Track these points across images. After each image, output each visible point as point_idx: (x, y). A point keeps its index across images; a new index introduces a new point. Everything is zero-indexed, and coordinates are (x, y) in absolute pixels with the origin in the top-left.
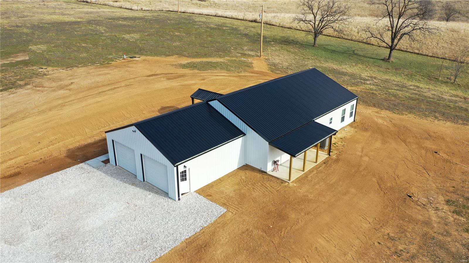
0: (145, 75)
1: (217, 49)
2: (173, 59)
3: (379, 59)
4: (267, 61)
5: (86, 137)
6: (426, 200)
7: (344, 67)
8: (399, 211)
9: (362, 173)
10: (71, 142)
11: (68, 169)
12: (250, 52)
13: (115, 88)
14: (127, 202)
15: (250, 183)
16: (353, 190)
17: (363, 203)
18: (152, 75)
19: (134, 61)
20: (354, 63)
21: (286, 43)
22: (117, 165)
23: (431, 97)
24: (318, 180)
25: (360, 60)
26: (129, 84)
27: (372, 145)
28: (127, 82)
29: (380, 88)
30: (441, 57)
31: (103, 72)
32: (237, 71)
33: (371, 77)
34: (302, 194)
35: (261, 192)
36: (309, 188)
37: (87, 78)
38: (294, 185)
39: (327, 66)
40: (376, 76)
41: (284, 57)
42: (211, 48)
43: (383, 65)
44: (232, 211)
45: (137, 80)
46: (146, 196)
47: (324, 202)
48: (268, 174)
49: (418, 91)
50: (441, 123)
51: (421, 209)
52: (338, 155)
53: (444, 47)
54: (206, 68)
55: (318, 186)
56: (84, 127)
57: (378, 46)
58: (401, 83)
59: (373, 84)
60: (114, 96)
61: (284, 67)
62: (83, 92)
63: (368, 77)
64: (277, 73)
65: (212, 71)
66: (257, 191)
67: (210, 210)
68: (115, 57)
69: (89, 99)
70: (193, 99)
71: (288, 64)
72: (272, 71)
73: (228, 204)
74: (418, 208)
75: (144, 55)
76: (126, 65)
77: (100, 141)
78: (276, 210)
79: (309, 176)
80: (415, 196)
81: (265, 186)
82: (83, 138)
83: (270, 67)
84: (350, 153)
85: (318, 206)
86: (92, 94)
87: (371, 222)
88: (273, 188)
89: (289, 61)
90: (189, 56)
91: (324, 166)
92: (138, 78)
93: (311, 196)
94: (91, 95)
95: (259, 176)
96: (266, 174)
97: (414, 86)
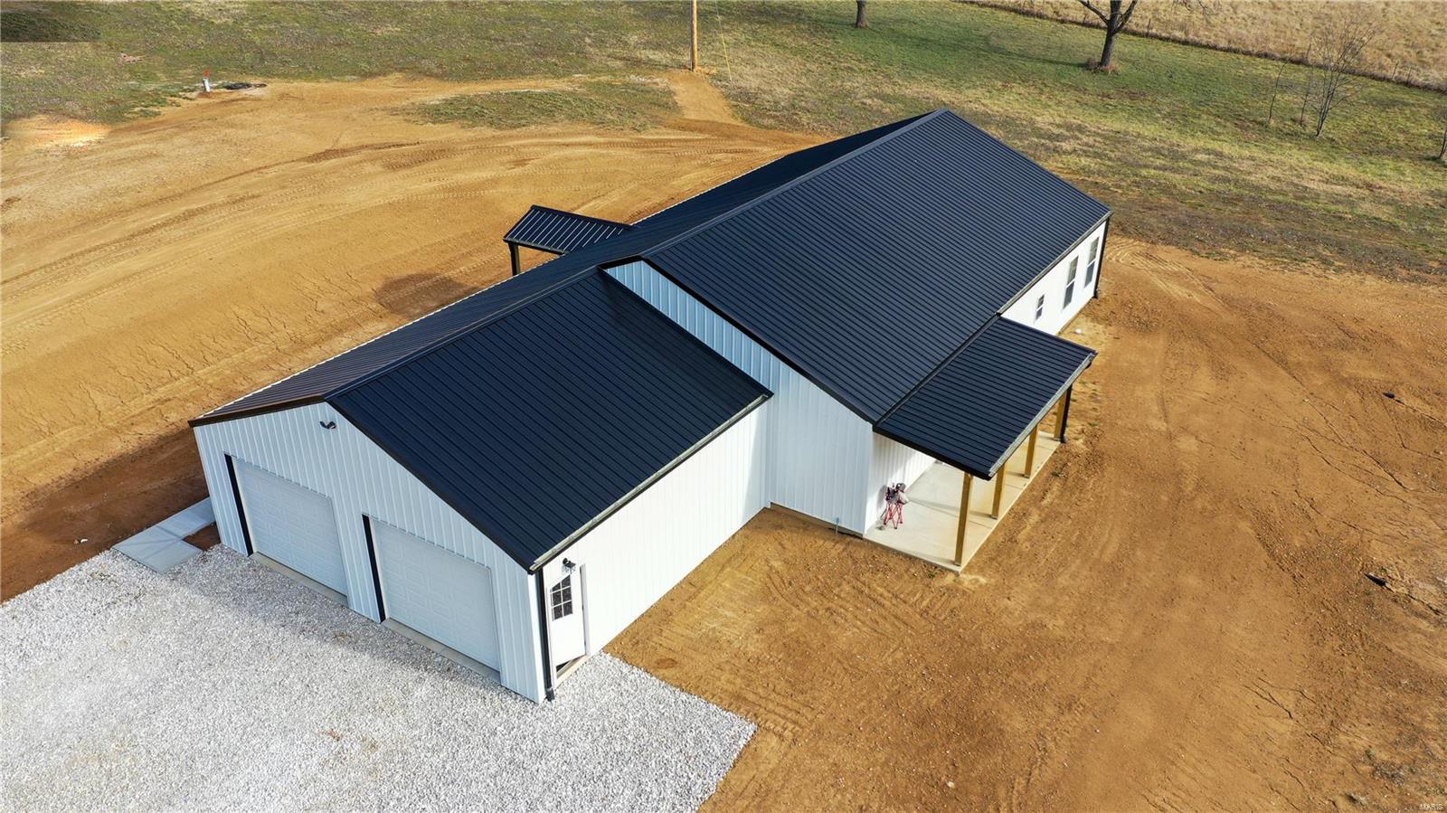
0: (300, 156)
1: (536, 45)
2: (388, 87)
3: (1070, 64)
4: (719, 83)
5: (100, 429)
6: (1432, 589)
7: (970, 93)
8: (1367, 647)
9: (1198, 504)
10: (41, 458)
11: (43, 586)
12: (652, 52)
13: (191, 214)
14: (327, 728)
15: (808, 588)
16: (1191, 581)
17: (1239, 631)
18: (326, 155)
19: (243, 99)
20: (996, 78)
21: (763, 19)
22: (255, 550)
23: (1272, 187)
24: (1057, 549)
25: (1013, 68)
26: (241, 193)
27: (1186, 386)
28: (236, 187)
29: (1110, 163)
30: (1256, 51)
31: (133, 148)
32: (631, 125)
33: (1069, 127)
34: (1020, 617)
35: (863, 623)
36: (1038, 590)
37: (69, 178)
38: (977, 581)
39: (918, 93)
40: (1079, 122)
41: (771, 66)
42: (514, 42)
43: (1087, 83)
44: (779, 728)
45: (269, 176)
46: (406, 692)
47: (1112, 648)
48: (868, 541)
49: (1226, 169)
50: (1351, 279)
51: (1432, 630)
52: (1091, 439)
53: (1255, 18)
54: (518, 119)
55: (1067, 577)
56: (88, 387)
57: (1057, 20)
58: (1164, 142)
59: (1085, 151)
60: (192, 245)
61: (782, 104)
62: (60, 235)
63: (1059, 126)
64: (766, 127)
65: (542, 128)
66: (846, 620)
67: (689, 736)
68: (167, 87)
69: (92, 265)
70: (513, 246)
71: (792, 93)
72: (746, 120)
73: (751, 697)
74: (1421, 626)
75: (278, 76)
76: (219, 120)
77: (164, 442)
78: (944, 701)
79: (1021, 536)
80: (1395, 577)
81: (869, 597)
82: (87, 437)
83: (735, 103)
84: (1130, 425)
85: (1095, 666)
86: (102, 242)
87: (1291, 707)
88: (905, 602)
89: (790, 79)
90: (444, 76)
91: (1056, 486)
92: (276, 168)
93: (1056, 626)
94: (95, 249)
95: (834, 553)
96: (859, 541)
97: (1208, 152)
